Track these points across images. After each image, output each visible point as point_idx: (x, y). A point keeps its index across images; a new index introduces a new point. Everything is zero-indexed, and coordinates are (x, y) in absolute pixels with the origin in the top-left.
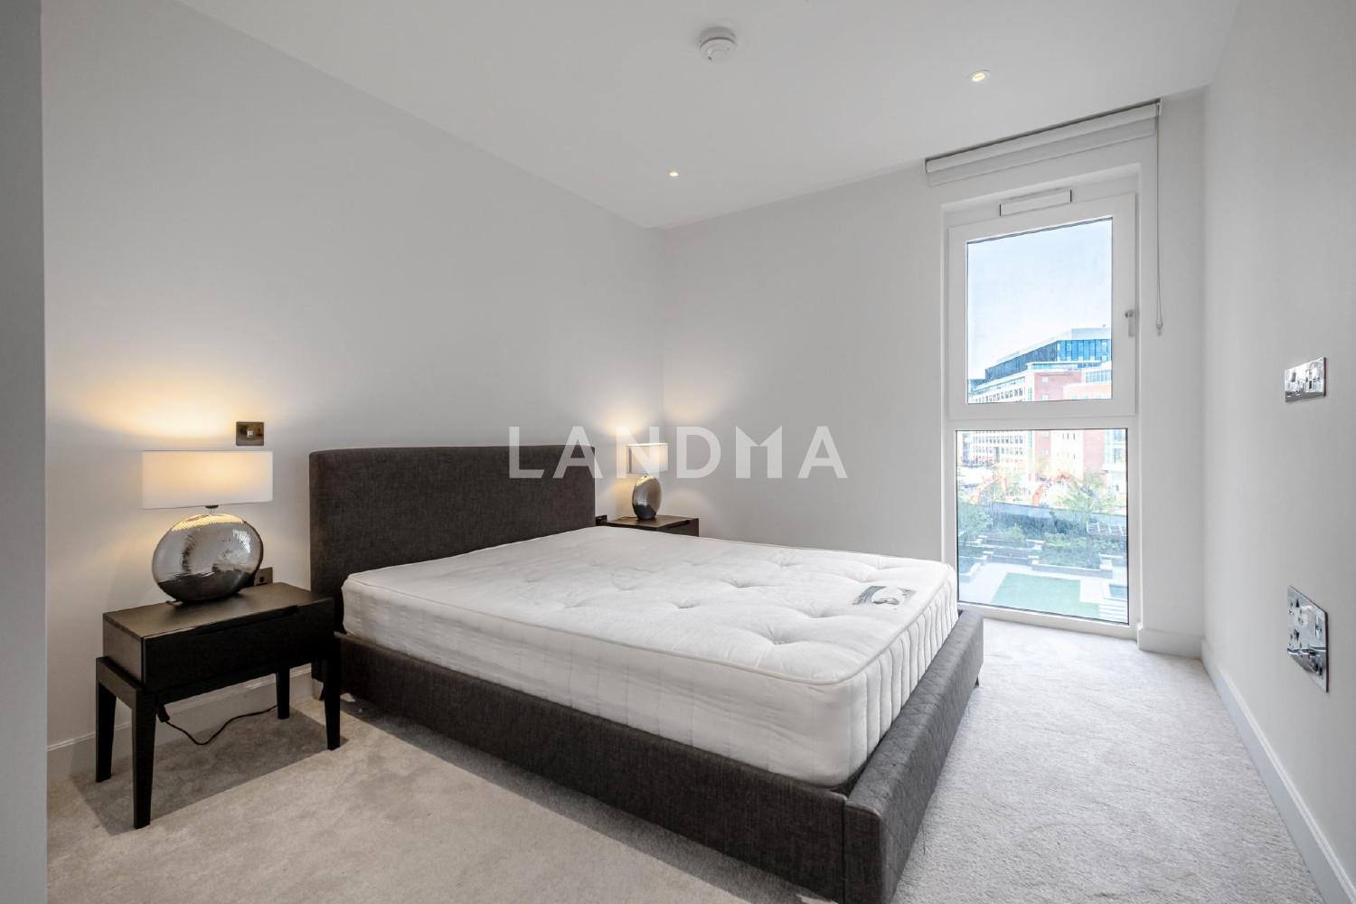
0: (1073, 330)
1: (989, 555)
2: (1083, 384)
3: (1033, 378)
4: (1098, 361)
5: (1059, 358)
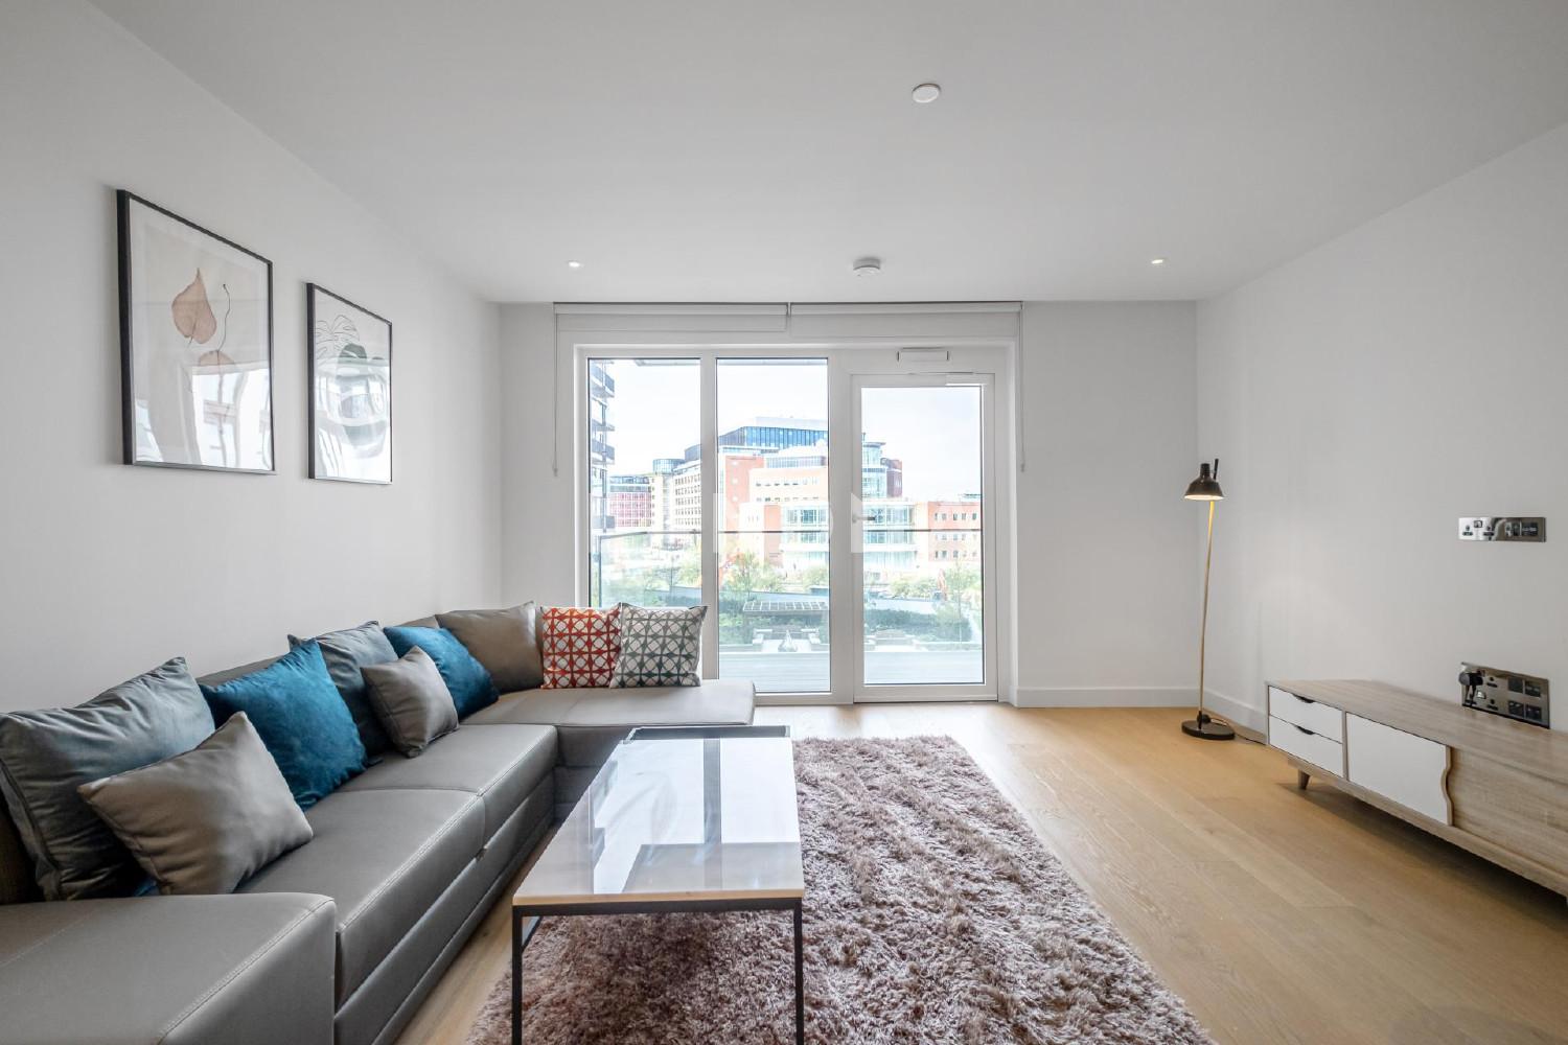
0: (757, 418)
2: (765, 469)
4: (776, 448)
5: (745, 443)
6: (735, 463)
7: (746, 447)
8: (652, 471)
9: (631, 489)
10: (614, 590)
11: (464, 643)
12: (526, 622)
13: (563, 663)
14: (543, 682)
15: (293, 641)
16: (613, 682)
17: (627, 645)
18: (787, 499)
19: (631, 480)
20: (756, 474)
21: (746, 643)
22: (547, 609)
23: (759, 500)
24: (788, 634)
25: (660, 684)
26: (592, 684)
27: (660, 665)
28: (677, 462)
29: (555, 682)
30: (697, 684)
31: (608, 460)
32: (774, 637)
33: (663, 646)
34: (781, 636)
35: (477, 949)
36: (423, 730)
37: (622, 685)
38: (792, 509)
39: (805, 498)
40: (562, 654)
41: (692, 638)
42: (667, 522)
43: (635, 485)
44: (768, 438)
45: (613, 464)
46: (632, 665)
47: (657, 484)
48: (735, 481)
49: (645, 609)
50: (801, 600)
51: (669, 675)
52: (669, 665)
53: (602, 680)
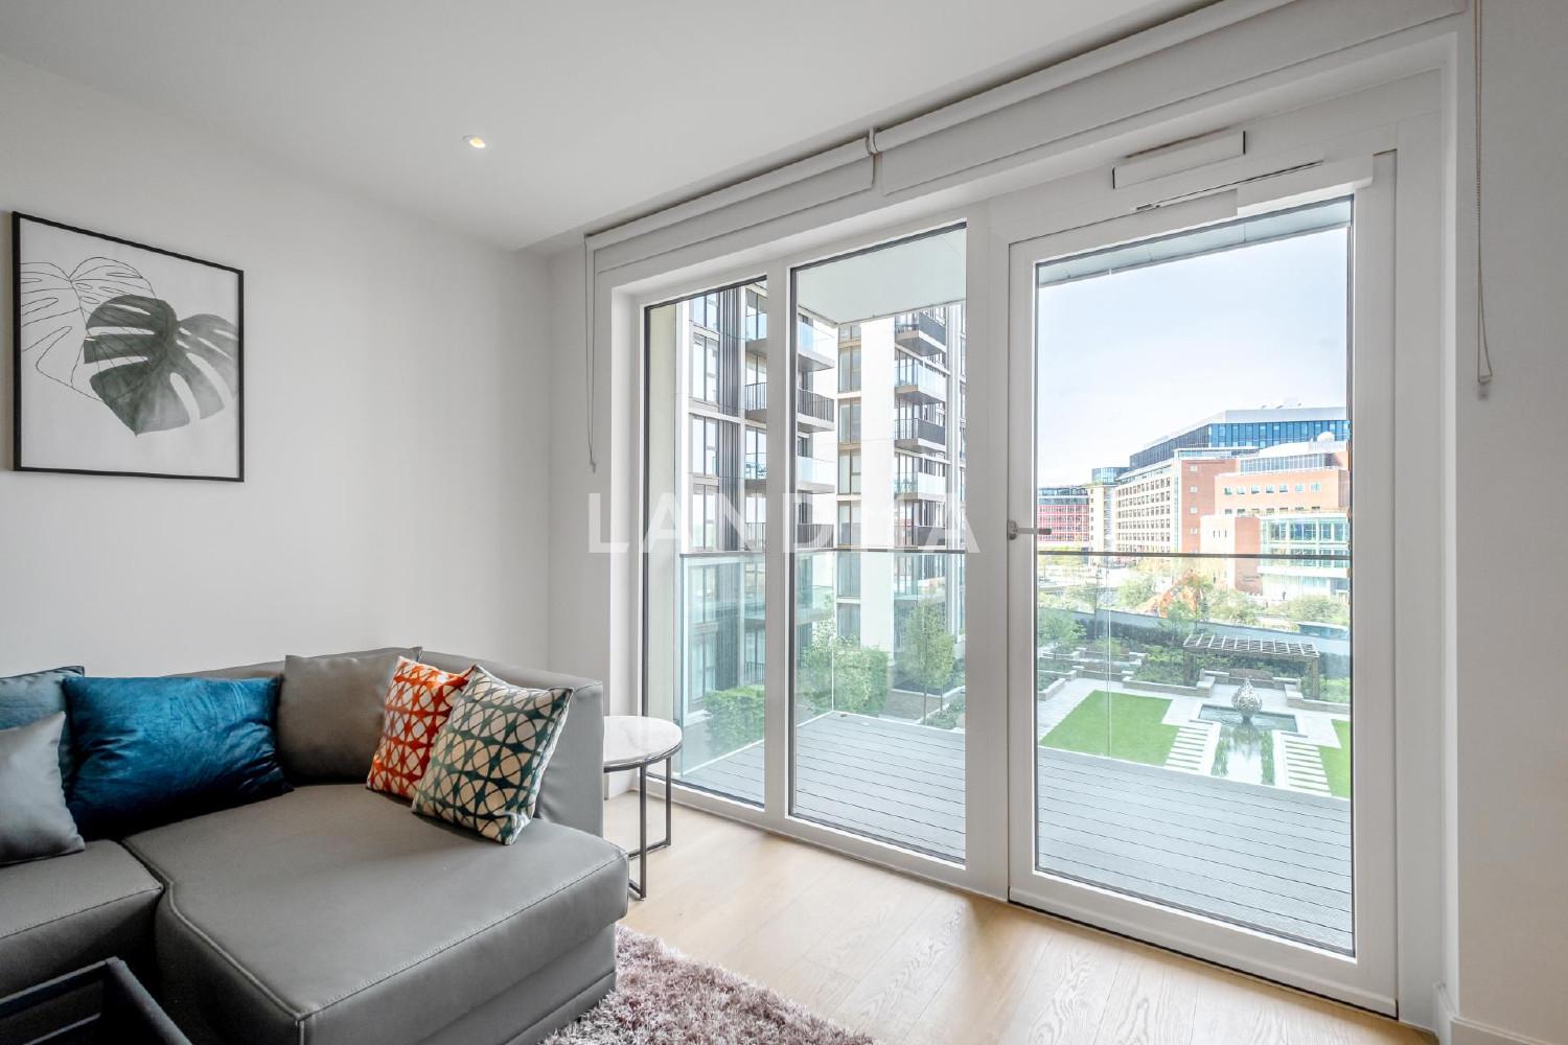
0: (1227, 412)
1: (1078, 670)
2: (1239, 473)
3: (1179, 466)
4: (1254, 448)
5: (1210, 444)
6: (1194, 469)
7: (1210, 448)
8: (1090, 482)
9: (1066, 501)
18: (1270, 511)
19: (1066, 491)
20: (1222, 480)
21: (1187, 684)
23: (1228, 511)
24: (1247, 680)
28: (1122, 471)
29: (373, 778)
32: (1232, 682)
34: (1241, 683)
38: (1277, 522)
39: (1299, 509)
42: (1108, 537)
43: (1070, 497)
44: (1243, 436)
47: (1097, 495)
48: (1194, 489)
50: (1287, 641)
51: (464, 812)
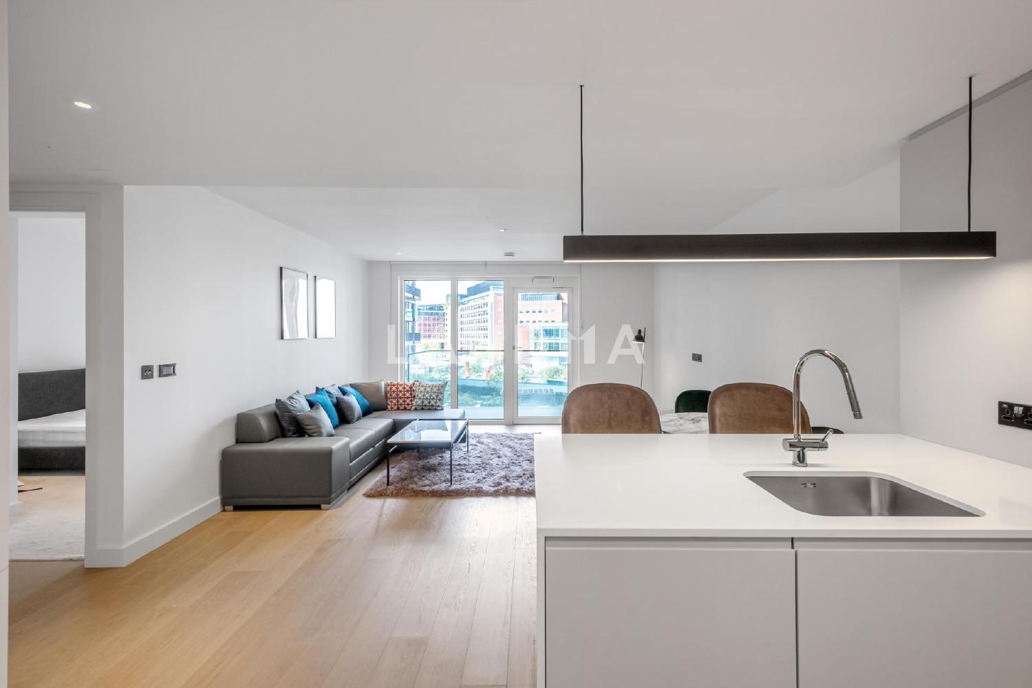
3: (493, 296)
8: (445, 302)
9: (432, 314)
10: (414, 375)
11: (361, 393)
12: (381, 387)
13: (395, 401)
14: (387, 408)
15: (317, 389)
16: (413, 408)
17: (418, 395)
18: (534, 322)
19: (432, 308)
22: (389, 382)
25: (429, 409)
26: (405, 409)
27: (429, 402)
29: (392, 408)
30: (442, 409)
31: (416, 297)
33: (431, 396)
35: (371, 474)
36: (354, 416)
37: (416, 409)
38: (537, 328)
39: (546, 321)
40: (394, 398)
41: (441, 393)
43: (434, 311)
45: (419, 300)
46: (419, 402)
49: (425, 383)
51: (432, 406)
52: (433, 403)
53: (408, 408)
